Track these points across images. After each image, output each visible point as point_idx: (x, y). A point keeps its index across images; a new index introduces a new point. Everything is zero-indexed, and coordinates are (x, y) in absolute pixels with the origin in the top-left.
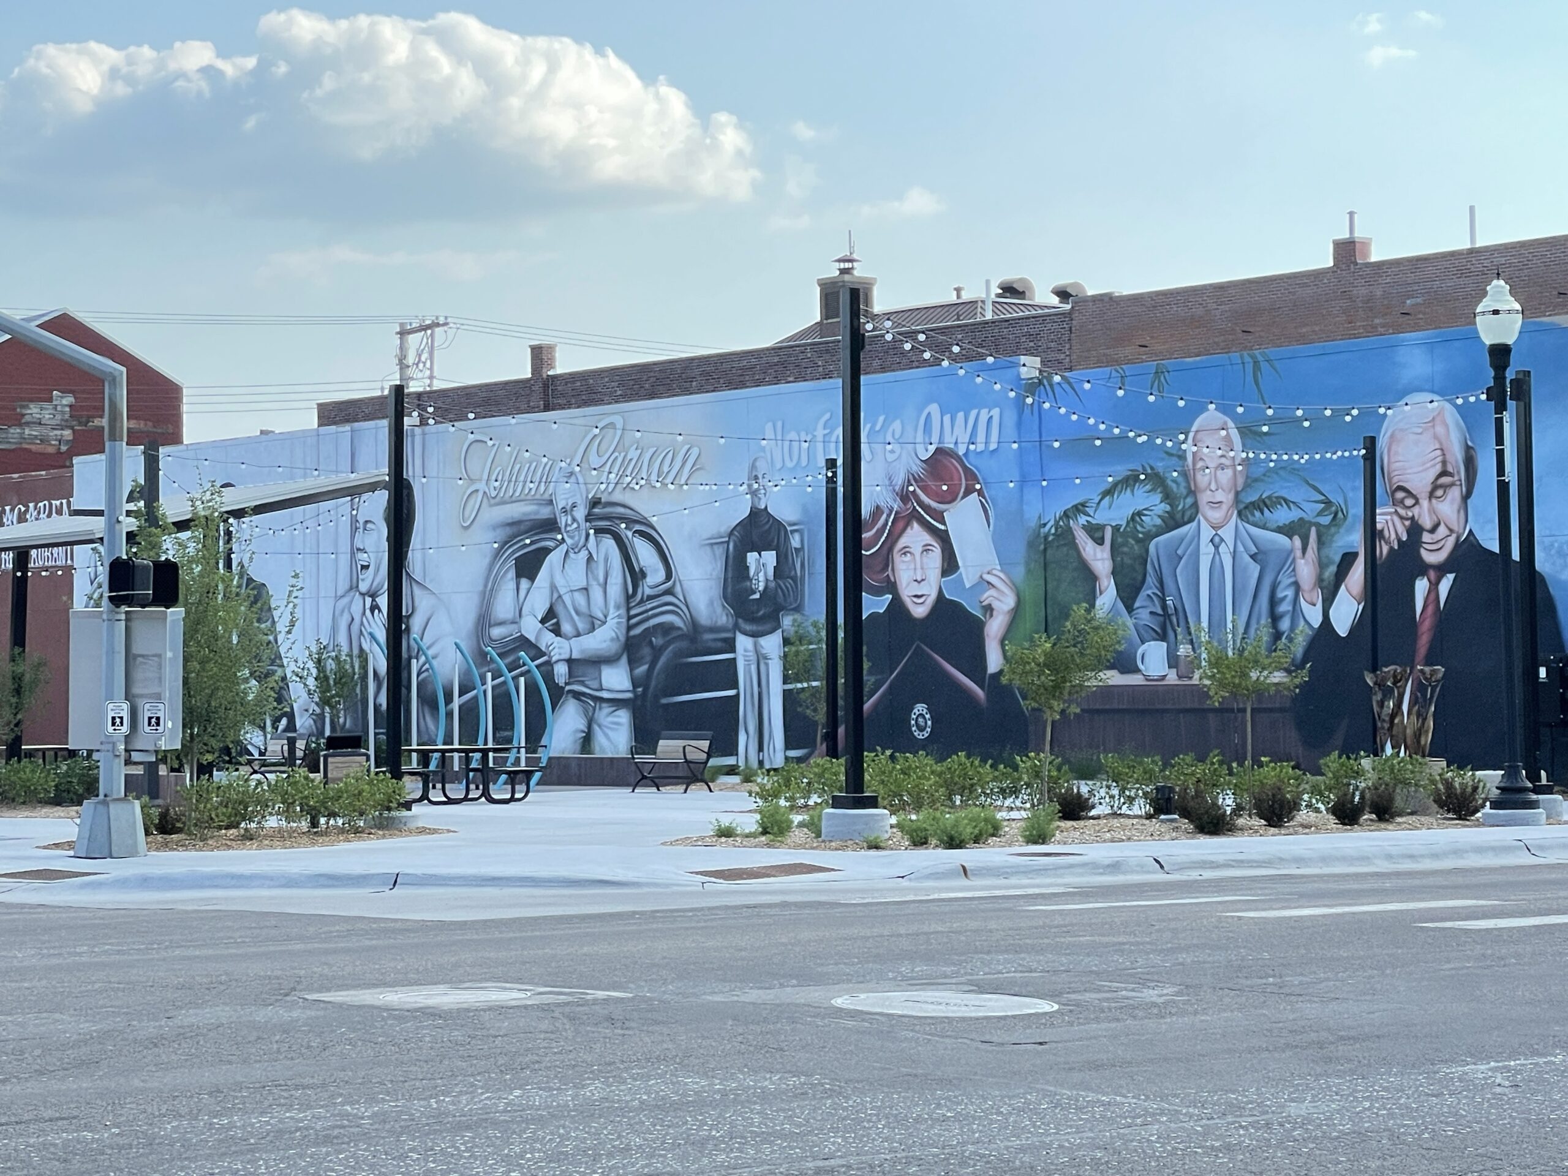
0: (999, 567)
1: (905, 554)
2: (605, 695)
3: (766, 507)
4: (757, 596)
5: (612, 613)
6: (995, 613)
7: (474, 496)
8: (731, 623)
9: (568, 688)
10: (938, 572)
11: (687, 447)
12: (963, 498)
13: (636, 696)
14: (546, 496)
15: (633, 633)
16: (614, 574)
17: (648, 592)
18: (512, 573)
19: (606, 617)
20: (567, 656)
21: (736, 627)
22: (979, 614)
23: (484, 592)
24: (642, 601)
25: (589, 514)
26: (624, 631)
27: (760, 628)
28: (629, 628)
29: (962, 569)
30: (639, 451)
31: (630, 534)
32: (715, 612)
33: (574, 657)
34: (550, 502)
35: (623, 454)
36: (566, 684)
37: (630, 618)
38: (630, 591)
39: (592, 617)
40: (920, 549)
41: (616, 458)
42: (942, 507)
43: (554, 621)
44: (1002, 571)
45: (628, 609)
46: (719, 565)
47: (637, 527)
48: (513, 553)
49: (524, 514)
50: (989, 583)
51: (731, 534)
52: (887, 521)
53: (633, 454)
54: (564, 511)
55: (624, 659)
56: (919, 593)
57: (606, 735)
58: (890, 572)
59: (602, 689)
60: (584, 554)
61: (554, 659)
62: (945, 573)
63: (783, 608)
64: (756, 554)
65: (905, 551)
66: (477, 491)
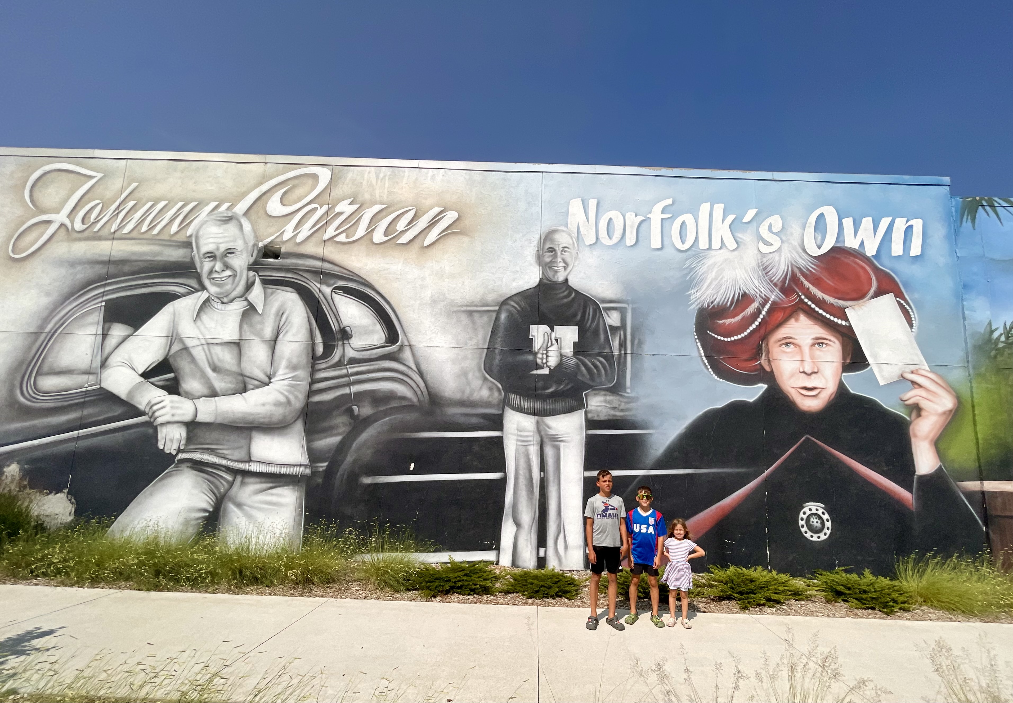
0: (927, 368)
1: (787, 344)
2: (254, 467)
3: (566, 280)
4: (546, 371)
5: (282, 372)
6: (923, 413)
7: (43, 226)
8: (496, 397)
9: (181, 456)
10: (838, 366)
11: (437, 210)
12: (872, 297)
13: (314, 474)
14: (181, 237)
15: (317, 398)
16: (293, 330)
17: (351, 353)
18: (98, 316)
19: (270, 378)
20: (188, 418)
21: (505, 403)
22: (901, 412)
23: (37, 335)
24: (339, 364)
25: (256, 263)
26: (302, 396)
27: (548, 407)
28: (311, 393)
29: (872, 366)
30: (356, 207)
31: (327, 290)
32: (469, 383)
33: (200, 418)
34: (188, 245)
35: (325, 208)
36: (179, 451)
37: (313, 382)
38: (320, 350)
39: (243, 375)
40: (810, 341)
41: (315, 209)
42: (841, 303)
43: (171, 375)
44: (932, 371)
45: (313, 371)
46: (480, 335)
47: (341, 283)
48: (104, 294)
49: (133, 253)
50: (913, 383)
51: (505, 302)
52: (759, 311)
53: (345, 208)
54: (212, 256)
55: (299, 426)
56: (810, 385)
57: (250, 517)
58: (763, 361)
59: (250, 461)
60: (239, 306)
61: (160, 420)
62: (847, 368)
63: (588, 387)
64: (545, 328)
65: (787, 342)
66: (49, 222)
